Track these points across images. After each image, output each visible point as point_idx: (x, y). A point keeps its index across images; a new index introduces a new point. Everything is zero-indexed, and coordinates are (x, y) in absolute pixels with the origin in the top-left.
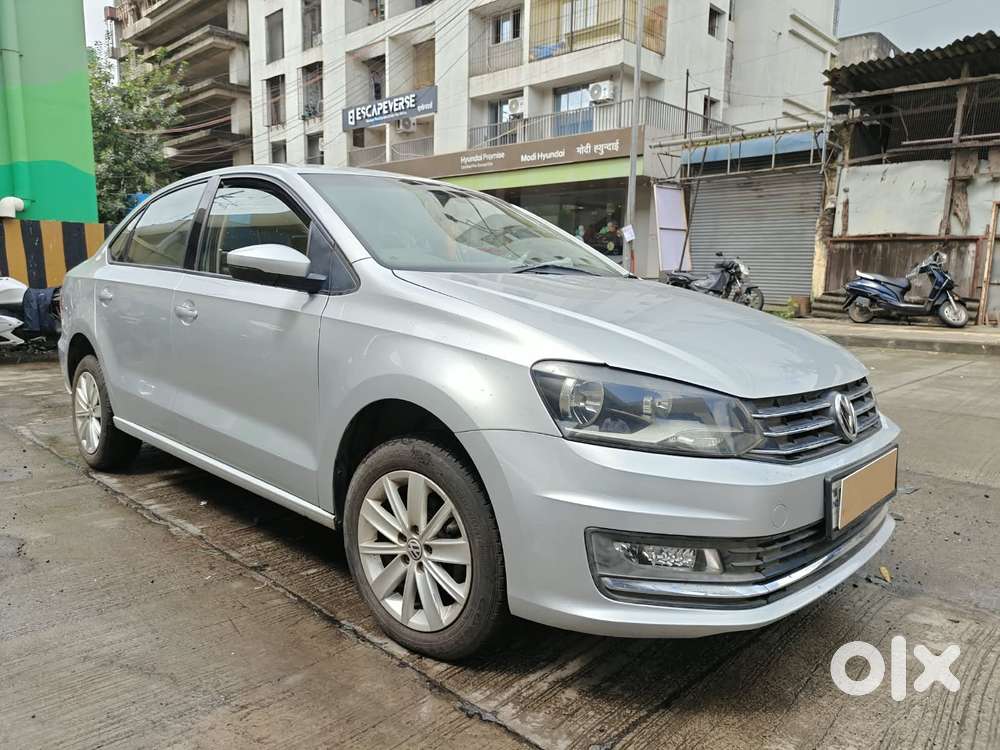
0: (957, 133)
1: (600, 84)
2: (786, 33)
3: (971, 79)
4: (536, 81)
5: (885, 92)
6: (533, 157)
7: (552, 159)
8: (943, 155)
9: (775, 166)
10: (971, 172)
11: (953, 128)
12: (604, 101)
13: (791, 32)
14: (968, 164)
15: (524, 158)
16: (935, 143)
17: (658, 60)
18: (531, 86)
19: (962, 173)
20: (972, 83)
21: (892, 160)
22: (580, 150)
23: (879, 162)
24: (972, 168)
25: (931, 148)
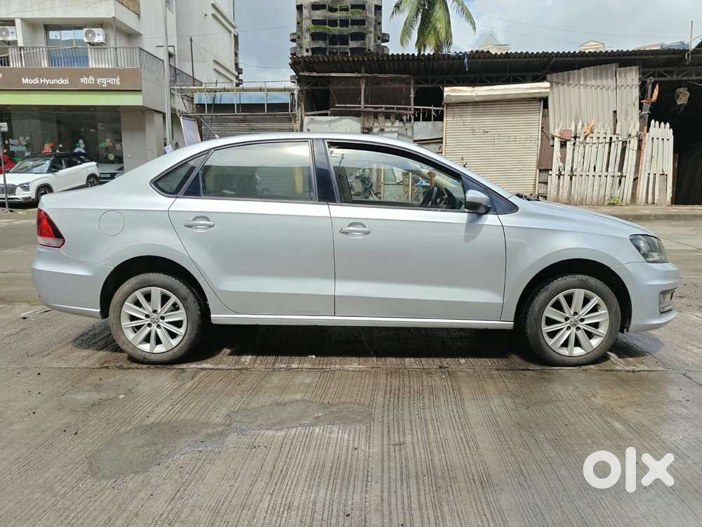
0: (362, 103)
1: (94, 30)
2: (210, 15)
3: (366, 75)
4: (28, 15)
5: (326, 75)
6: (36, 81)
7: (56, 85)
8: (357, 114)
9: (268, 112)
10: (371, 125)
11: (360, 100)
12: (98, 44)
13: (213, 15)
14: (369, 120)
15: (25, 81)
16: (354, 107)
17: (137, 19)
18: (23, 20)
19: (367, 125)
20: (368, 77)
21: (334, 114)
22: (84, 80)
23: (326, 115)
24: (372, 122)
25: (352, 109)
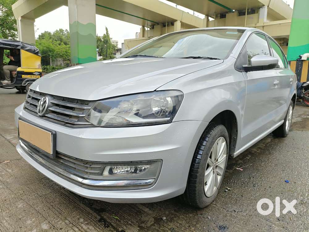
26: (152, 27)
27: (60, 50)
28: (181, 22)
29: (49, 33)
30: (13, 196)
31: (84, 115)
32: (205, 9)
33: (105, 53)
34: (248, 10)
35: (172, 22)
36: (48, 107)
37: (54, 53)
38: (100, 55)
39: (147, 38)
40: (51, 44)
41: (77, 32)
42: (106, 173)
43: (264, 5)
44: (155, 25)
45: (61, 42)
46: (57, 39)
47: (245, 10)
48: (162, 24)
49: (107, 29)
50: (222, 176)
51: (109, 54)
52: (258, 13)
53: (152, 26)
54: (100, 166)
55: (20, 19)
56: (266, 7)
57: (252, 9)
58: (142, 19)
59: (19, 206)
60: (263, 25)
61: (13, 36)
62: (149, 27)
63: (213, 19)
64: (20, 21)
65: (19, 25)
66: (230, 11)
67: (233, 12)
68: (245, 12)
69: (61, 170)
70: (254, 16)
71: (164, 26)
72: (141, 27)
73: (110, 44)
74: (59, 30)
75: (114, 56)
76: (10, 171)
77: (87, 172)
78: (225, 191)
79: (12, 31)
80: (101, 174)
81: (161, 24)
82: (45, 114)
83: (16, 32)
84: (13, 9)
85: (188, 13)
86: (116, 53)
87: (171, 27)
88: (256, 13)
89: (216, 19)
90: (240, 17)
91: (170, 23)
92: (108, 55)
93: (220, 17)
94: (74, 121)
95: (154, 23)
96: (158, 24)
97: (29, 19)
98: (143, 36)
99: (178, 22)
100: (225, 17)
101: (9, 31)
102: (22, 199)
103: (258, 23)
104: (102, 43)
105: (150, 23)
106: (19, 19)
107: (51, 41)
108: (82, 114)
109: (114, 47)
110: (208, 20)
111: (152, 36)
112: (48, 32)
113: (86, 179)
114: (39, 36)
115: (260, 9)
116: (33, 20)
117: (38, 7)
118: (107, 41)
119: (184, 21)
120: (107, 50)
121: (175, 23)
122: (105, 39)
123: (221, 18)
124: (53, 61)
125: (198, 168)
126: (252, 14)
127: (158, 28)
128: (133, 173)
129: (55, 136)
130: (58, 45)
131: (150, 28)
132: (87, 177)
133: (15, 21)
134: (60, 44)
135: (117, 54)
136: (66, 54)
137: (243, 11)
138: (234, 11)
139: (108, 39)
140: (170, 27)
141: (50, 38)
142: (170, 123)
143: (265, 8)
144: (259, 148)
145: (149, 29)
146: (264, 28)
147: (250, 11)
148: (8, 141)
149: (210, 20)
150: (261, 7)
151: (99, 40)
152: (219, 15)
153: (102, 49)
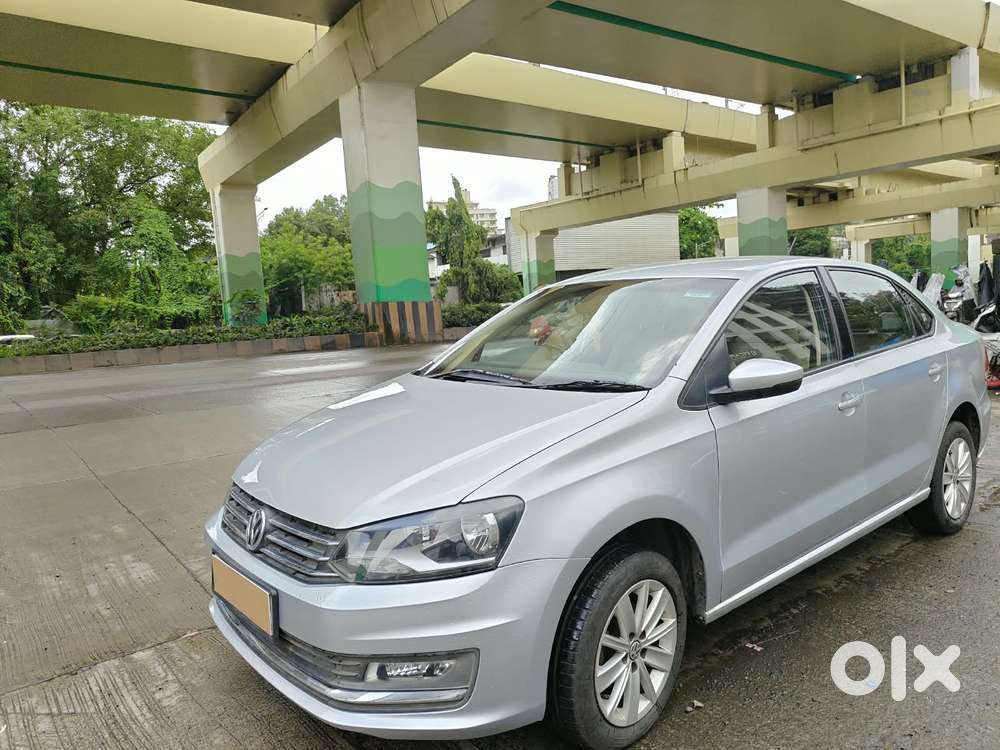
26: (595, 162)
27: (326, 263)
28: (684, 134)
29: (297, 215)
30: (203, 718)
31: (327, 559)
32: (761, 86)
33: (456, 256)
34: (907, 68)
35: (655, 140)
36: (265, 533)
37: (309, 272)
38: (443, 261)
39: (580, 197)
40: (301, 249)
41: (371, 213)
42: (372, 675)
43: (966, 46)
44: (602, 154)
45: (330, 235)
46: (317, 230)
47: (899, 69)
48: (625, 149)
49: (456, 183)
50: (668, 674)
51: (469, 258)
52: (945, 72)
53: (594, 160)
54: (358, 663)
55: (218, 189)
56: (973, 52)
57: (920, 64)
58: (561, 143)
59: (216, 742)
60: (968, 111)
61: (203, 233)
62: (585, 162)
63: (790, 113)
64: (220, 194)
65: (216, 205)
66: (845, 79)
67: (857, 81)
68: (899, 76)
69: (291, 667)
70: (934, 84)
71: (633, 153)
72: (559, 166)
73: (470, 226)
74: (322, 200)
75: (485, 259)
76: (197, 657)
77: (337, 675)
78: (687, 712)
79: (200, 222)
80: (363, 678)
81: (620, 148)
82: (259, 547)
83: (208, 225)
84: (201, 165)
85: (706, 103)
86: (489, 250)
87: (652, 155)
88: (938, 76)
89: (798, 110)
90: (881, 93)
91: (649, 143)
92: (465, 261)
93: (812, 105)
94: (310, 568)
95: (600, 149)
96: (612, 150)
97: (242, 185)
98: (569, 192)
99: (673, 137)
100: (831, 102)
101: (192, 223)
102: (221, 725)
103: (950, 104)
104: (447, 226)
105: (585, 151)
106: (215, 192)
107: (301, 237)
108: (324, 555)
109: (482, 232)
110: (773, 118)
111: (595, 187)
112: (292, 208)
113: (335, 688)
114: (270, 226)
115: (953, 58)
116: (252, 187)
117: (263, 154)
118: (460, 219)
119: (692, 131)
120: (461, 246)
121: (666, 142)
122: (455, 212)
123: (816, 106)
124: (309, 292)
125: (573, 661)
126: (925, 77)
127: (611, 161)
128: (424, 675)
129: (276, 599)
130: (320, 246)
131: (588, 166)
132: (336, 684)
133: (206, 196)
134: (325, 244)
135: (492, 252)
136: (346, 271)
137: (889, 76)
138: (858, 77)
139: (463, 211)
140: (650, 154)
141: (299, 228)
142: (493, 570)
143: (968, 53)
144: (847, 577)
145: (584, 168)
146: (974, 118)
147: (914, 70)
148: (192, 575)
149: (780, 118)
150: (955, 54)
151: (435, 217)
152: (810, 98)
153: (446, 243)
